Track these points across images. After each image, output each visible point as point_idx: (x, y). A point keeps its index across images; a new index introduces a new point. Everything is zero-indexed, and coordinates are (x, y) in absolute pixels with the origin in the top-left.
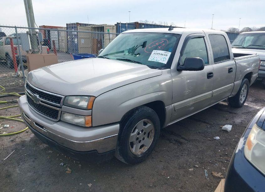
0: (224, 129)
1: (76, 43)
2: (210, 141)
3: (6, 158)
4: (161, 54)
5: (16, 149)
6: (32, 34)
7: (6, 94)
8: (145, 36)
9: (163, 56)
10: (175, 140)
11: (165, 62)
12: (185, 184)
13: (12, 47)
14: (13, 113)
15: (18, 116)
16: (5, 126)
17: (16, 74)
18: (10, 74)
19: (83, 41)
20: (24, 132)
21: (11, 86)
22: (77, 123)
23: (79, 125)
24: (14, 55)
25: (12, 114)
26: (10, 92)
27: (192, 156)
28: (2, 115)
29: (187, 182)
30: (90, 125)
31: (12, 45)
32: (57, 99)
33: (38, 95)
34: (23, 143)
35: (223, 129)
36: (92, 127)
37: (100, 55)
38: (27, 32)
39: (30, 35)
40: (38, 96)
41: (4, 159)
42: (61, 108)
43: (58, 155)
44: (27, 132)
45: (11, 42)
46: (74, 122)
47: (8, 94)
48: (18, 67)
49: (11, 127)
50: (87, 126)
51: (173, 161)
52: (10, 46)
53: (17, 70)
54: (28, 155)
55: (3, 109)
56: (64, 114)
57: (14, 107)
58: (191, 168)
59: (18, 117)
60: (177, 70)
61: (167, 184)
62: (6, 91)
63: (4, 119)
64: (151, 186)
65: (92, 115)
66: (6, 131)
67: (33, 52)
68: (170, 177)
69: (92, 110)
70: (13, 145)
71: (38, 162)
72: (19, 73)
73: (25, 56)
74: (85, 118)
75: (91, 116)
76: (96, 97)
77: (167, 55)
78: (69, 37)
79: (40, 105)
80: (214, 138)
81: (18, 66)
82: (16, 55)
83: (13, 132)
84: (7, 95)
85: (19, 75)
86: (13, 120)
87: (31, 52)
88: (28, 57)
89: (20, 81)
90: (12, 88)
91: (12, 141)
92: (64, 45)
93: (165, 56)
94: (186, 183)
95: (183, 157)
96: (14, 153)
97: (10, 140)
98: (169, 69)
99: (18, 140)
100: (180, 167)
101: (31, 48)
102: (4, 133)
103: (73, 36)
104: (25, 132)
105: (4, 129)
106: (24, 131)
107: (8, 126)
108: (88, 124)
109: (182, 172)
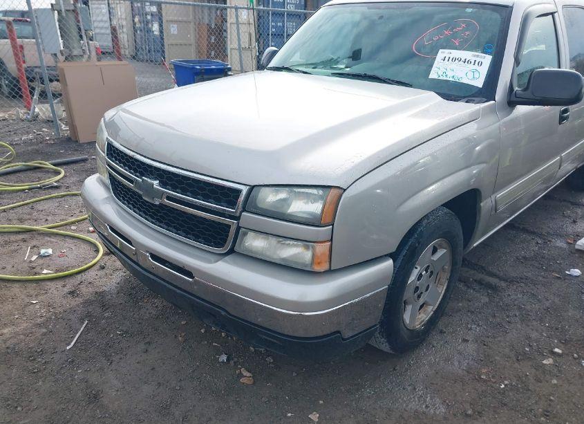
0: (580, 248)
1: (155, 33)
2: (559, 281)
3: (73, 343)
4: (463, 59)
5: (89, 316)
6: (63, 10)
7: (19, 165)
8: (407, 11)
9: (471, 66)
10: (475, 281)
11: (479, 83)
12: (550, 405)
13: (14, 46)
14: (49, 215)
15: (66, 225)
16: (43, 251)
17: (31, 112)
18: (13, 111)
19: (174, 29)
20: (95, 268)
21: (25, 142)
22: (284, 259)
23: (290, 265)
24: (21, 66)
25: (49, 218)
26: (28, 161)
27: (535, 323)
28: (26, 222)
29: (552, 398)
30: (325, 267)
31: (13, 40)
32: (227, 195)
33: (158, 182)
34: (101, 299)
35: (576, 247)
36: (331, 272)
37: (271, 64)
38: (52, 5)
39: (59, 13)
40: (156, 183)
41: (68, 348)
42: (238, 219)
43: (203, 331)
44: (103, 268)
45: (11, 31)
46: (275, 257)
47: (24, 165)
48: (33, 95)
49: (58, 253)
50: (317, 268)
51: (494, 337)
52: (8, 41)
53: (29, 104)
54: (126, 332)
55: (23, 205)
56: (245, 234)
57: (50, 198)
58: (545, 357)
59: (68, 227)
60: (507, 105)
61: (505, 405)
62: (18, 157)
63: (34, 232)
64: (470, 412)
65: (331, 240)
66: (48, 267)
67: (69, 58)
68: (506, 385)
69: (333, 225)
70: (78, 306)
71: (159, 352)
72: (37, 110)
73: (55, 68)
74: (313, 247)
75: (329, 243)
76: (345, 190)
77: (480, 64)
78: (136, 20)
79: (162, 206)
80: (567, 272)
81: (31, 93)
82: (24, 66)
83: (67, 269)
84: (24, 168)
85: (39, 114)
86: (57, 234)
87: (64, 58)
88: (62, 70)
89: (44, 129)
90: (30, 148)
91: (72, 293)
92: (126, 40)
93: (476, 66)
94: (551, 400)
95: (512, 325)
96: (87, 330)
97: (66, 290)
98: (492, 102)
99: (86, 291)
100: (521, 357)
101: (62, 48)
102: (45, 271)
103: (149, 17)
104: (97, 267)
105: (41, 261)
106: (94, 265)
107: (50, 251)
108: (319, 263)
109: (527, 369)
